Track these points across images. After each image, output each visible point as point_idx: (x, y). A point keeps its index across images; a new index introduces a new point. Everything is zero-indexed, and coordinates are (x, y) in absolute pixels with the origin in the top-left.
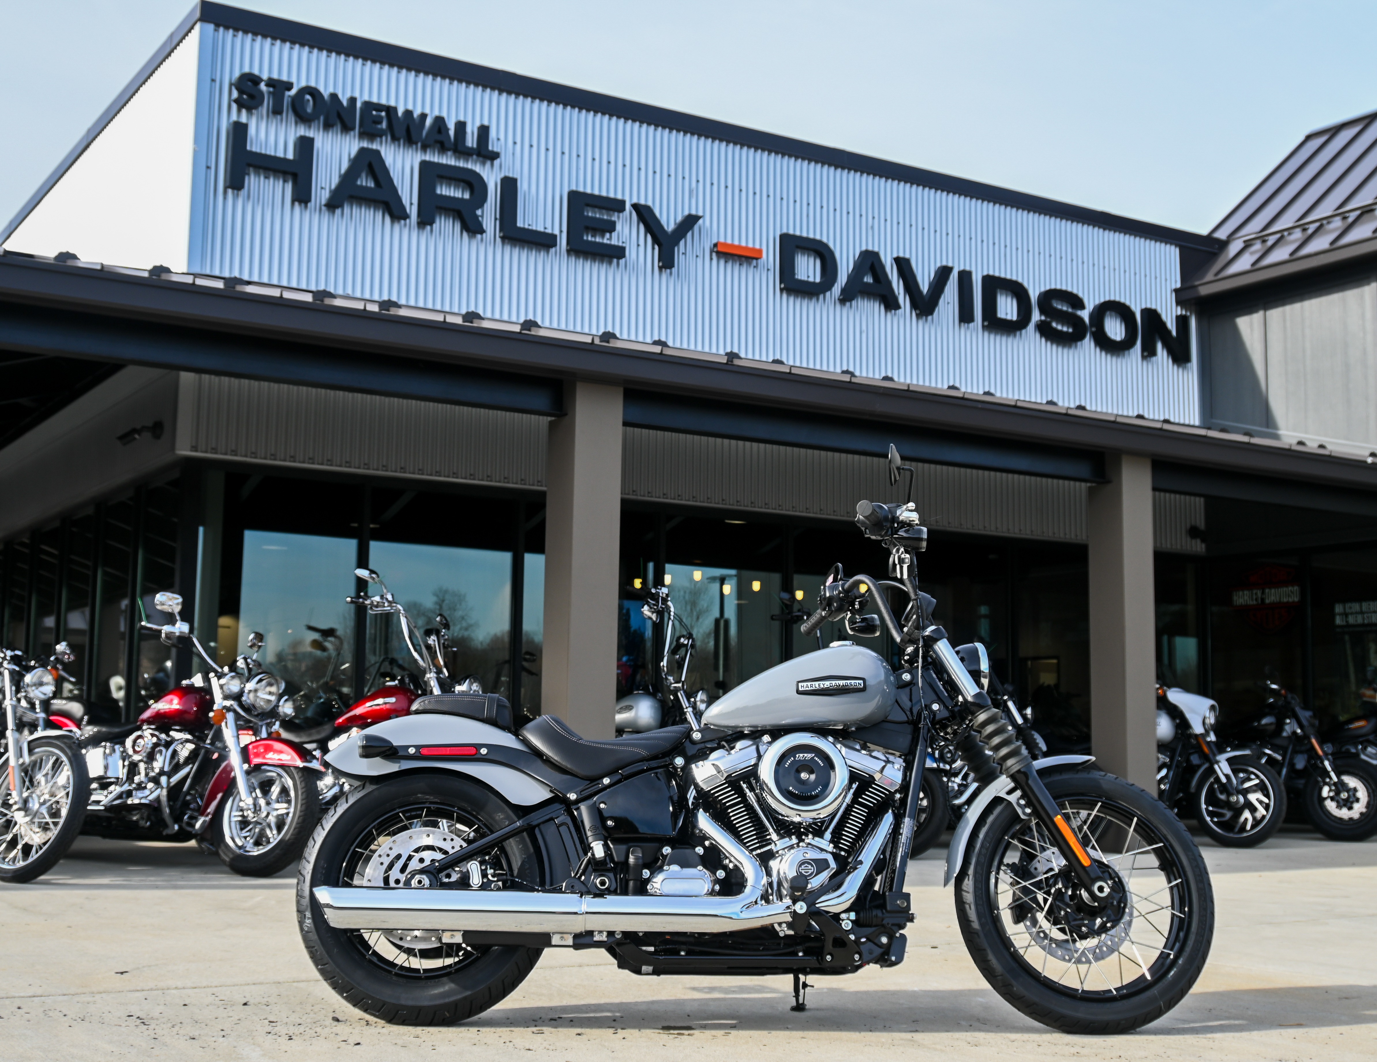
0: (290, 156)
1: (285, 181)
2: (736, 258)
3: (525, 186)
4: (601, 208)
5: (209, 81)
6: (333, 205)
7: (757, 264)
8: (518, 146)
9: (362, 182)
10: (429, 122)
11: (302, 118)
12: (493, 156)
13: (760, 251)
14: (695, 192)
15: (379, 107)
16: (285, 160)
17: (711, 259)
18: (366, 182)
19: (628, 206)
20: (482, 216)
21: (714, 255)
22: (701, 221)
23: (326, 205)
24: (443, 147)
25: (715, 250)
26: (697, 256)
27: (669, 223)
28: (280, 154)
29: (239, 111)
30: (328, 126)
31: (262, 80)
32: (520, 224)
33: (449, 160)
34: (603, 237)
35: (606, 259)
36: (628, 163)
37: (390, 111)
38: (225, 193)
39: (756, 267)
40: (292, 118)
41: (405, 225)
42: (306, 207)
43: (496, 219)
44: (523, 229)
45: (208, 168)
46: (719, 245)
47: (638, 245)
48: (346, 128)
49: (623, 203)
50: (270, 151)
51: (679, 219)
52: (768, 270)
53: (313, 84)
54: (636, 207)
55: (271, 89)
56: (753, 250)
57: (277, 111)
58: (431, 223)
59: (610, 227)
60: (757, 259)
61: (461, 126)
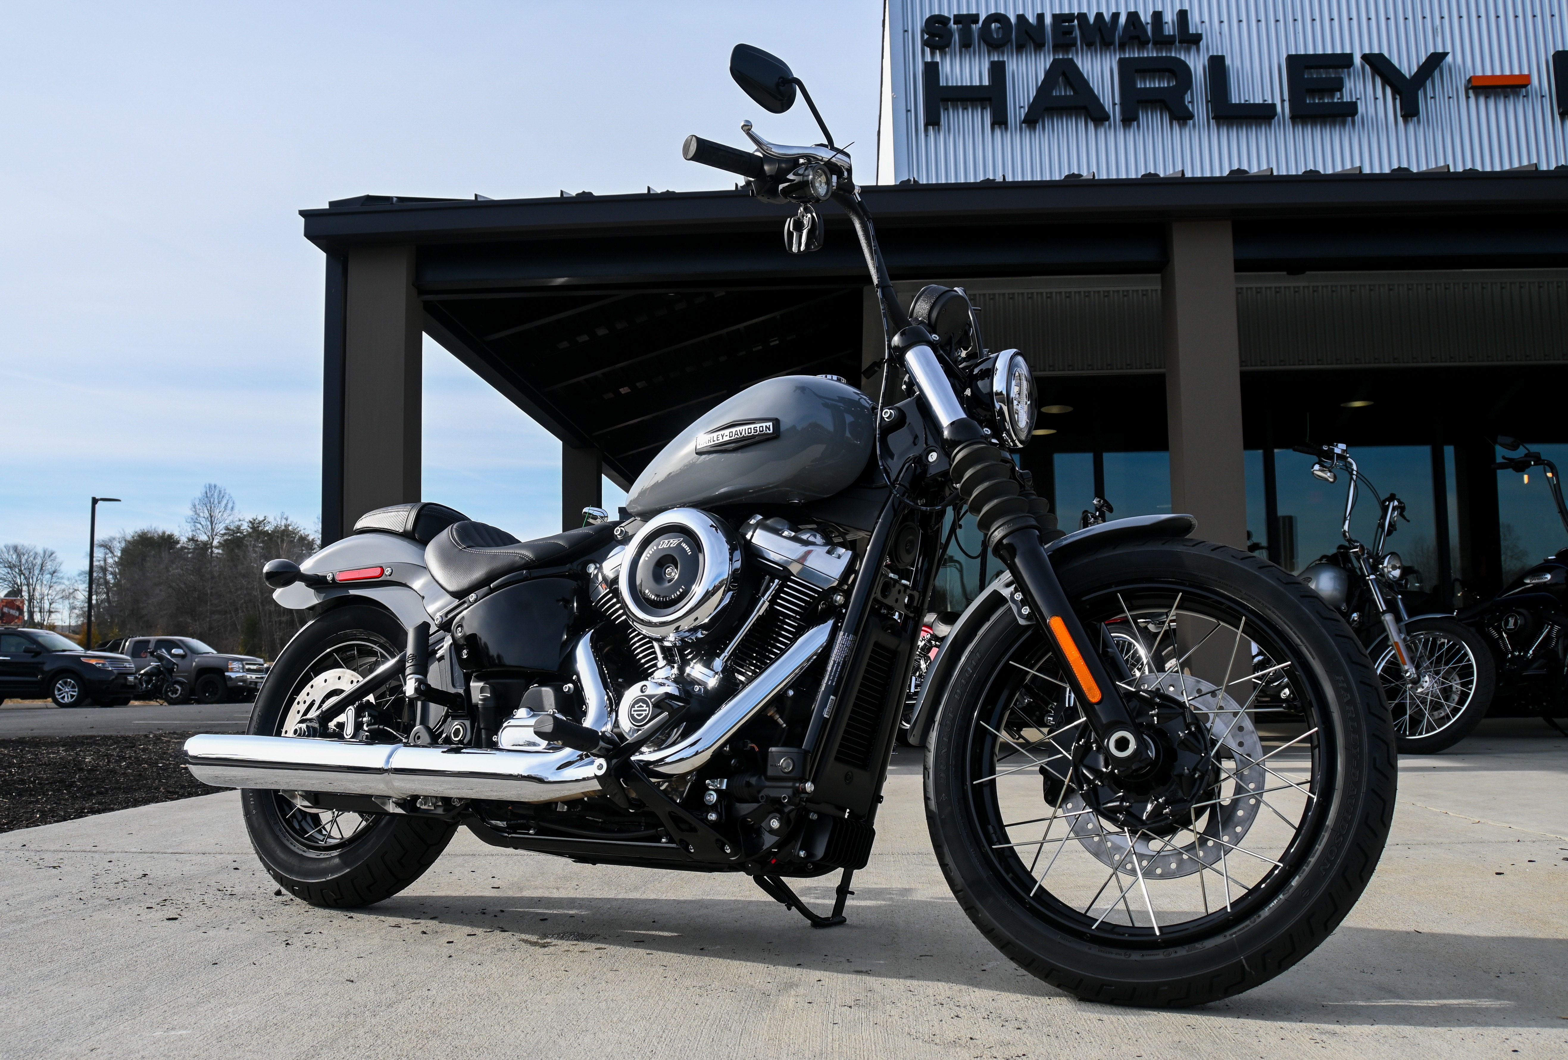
0: (986, 82)
1: (983, 109)
2: (1499, 90)
3: (1237, 62)
4: (1326, 67)
5: (901, 32)
6: (1031, 121)
7: (1527, 92)
8: (1225, 25)
9: (1060, 92)
10: (1123, 19)
11: (994, 45)
12: (1195, 40)
13: (1528, 77)
14: (1439, 30)
15: (1069, 17)
16: (981, 87)
17: (1468, 97)
18: (1061, 91)
19: (1357, 60)
20: (1192, 102)
21: (1471, 93)
22: (1449, 58)
23: (1024, 121)
24: (1143, 43)
25: (1470, 86)
26: (1450, 98)
27: (1408, 66)
28: (976, 83)
29: (933, 54)
30: (1020, 48)
31: (949, 19)
32: (1235, 100)
33: (1150, 53)
34: (1333, 97)
35: (1339, 119)
36: (1354, 16)
37: (1082, 17)
38: (926, 130)
39: (1526, 96)
40: (984, 48)
41: (1110, 126)
42: (1006, 128)
43: (1207, 102)
44: (1240, 105)
45: (908, 111)
46: (1473, 80)
47: (1376, 99)
48: (1039, 46)
49: (1350, 56)
50: (966, 82)
51: (1423, 59)
52: (1542, 96)
53: (1002, 11)
54: (1365, 57)
55: (960, 26)
56: (1521, 76)
57: (966, 44)
58: (1136, 119)
59: (1338, 86)
60: (1525, 86)
61: (1157, 16)
